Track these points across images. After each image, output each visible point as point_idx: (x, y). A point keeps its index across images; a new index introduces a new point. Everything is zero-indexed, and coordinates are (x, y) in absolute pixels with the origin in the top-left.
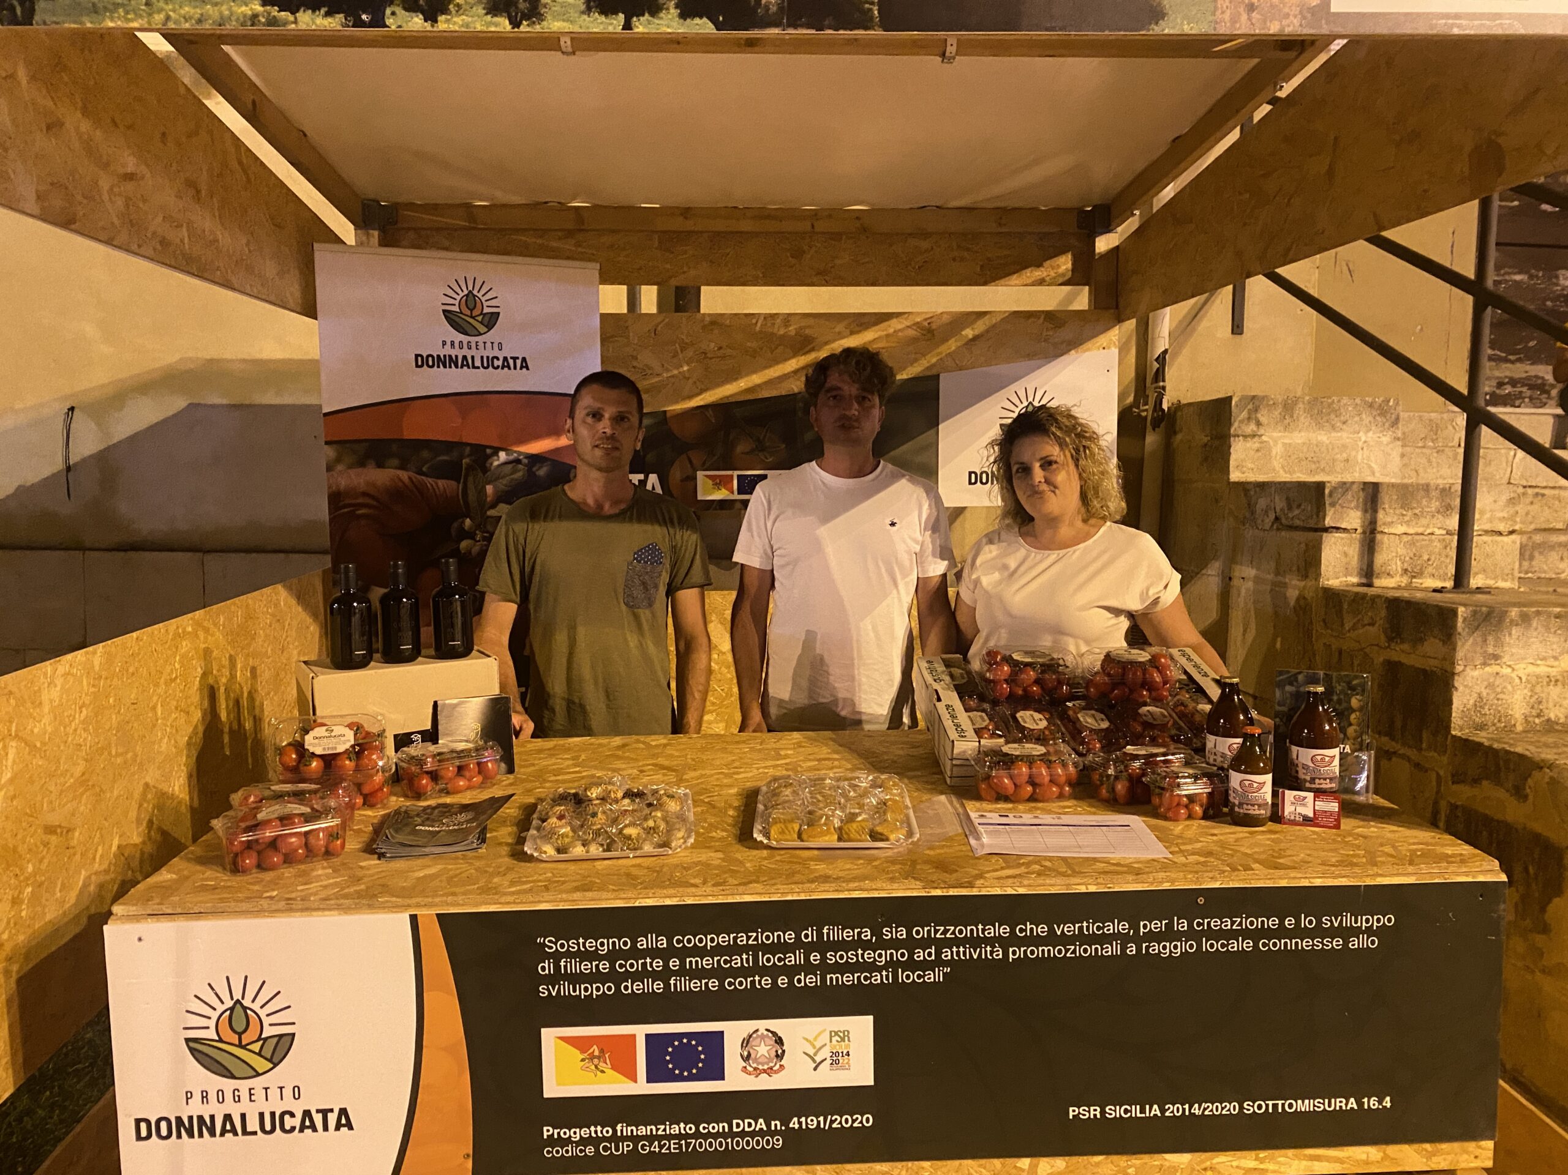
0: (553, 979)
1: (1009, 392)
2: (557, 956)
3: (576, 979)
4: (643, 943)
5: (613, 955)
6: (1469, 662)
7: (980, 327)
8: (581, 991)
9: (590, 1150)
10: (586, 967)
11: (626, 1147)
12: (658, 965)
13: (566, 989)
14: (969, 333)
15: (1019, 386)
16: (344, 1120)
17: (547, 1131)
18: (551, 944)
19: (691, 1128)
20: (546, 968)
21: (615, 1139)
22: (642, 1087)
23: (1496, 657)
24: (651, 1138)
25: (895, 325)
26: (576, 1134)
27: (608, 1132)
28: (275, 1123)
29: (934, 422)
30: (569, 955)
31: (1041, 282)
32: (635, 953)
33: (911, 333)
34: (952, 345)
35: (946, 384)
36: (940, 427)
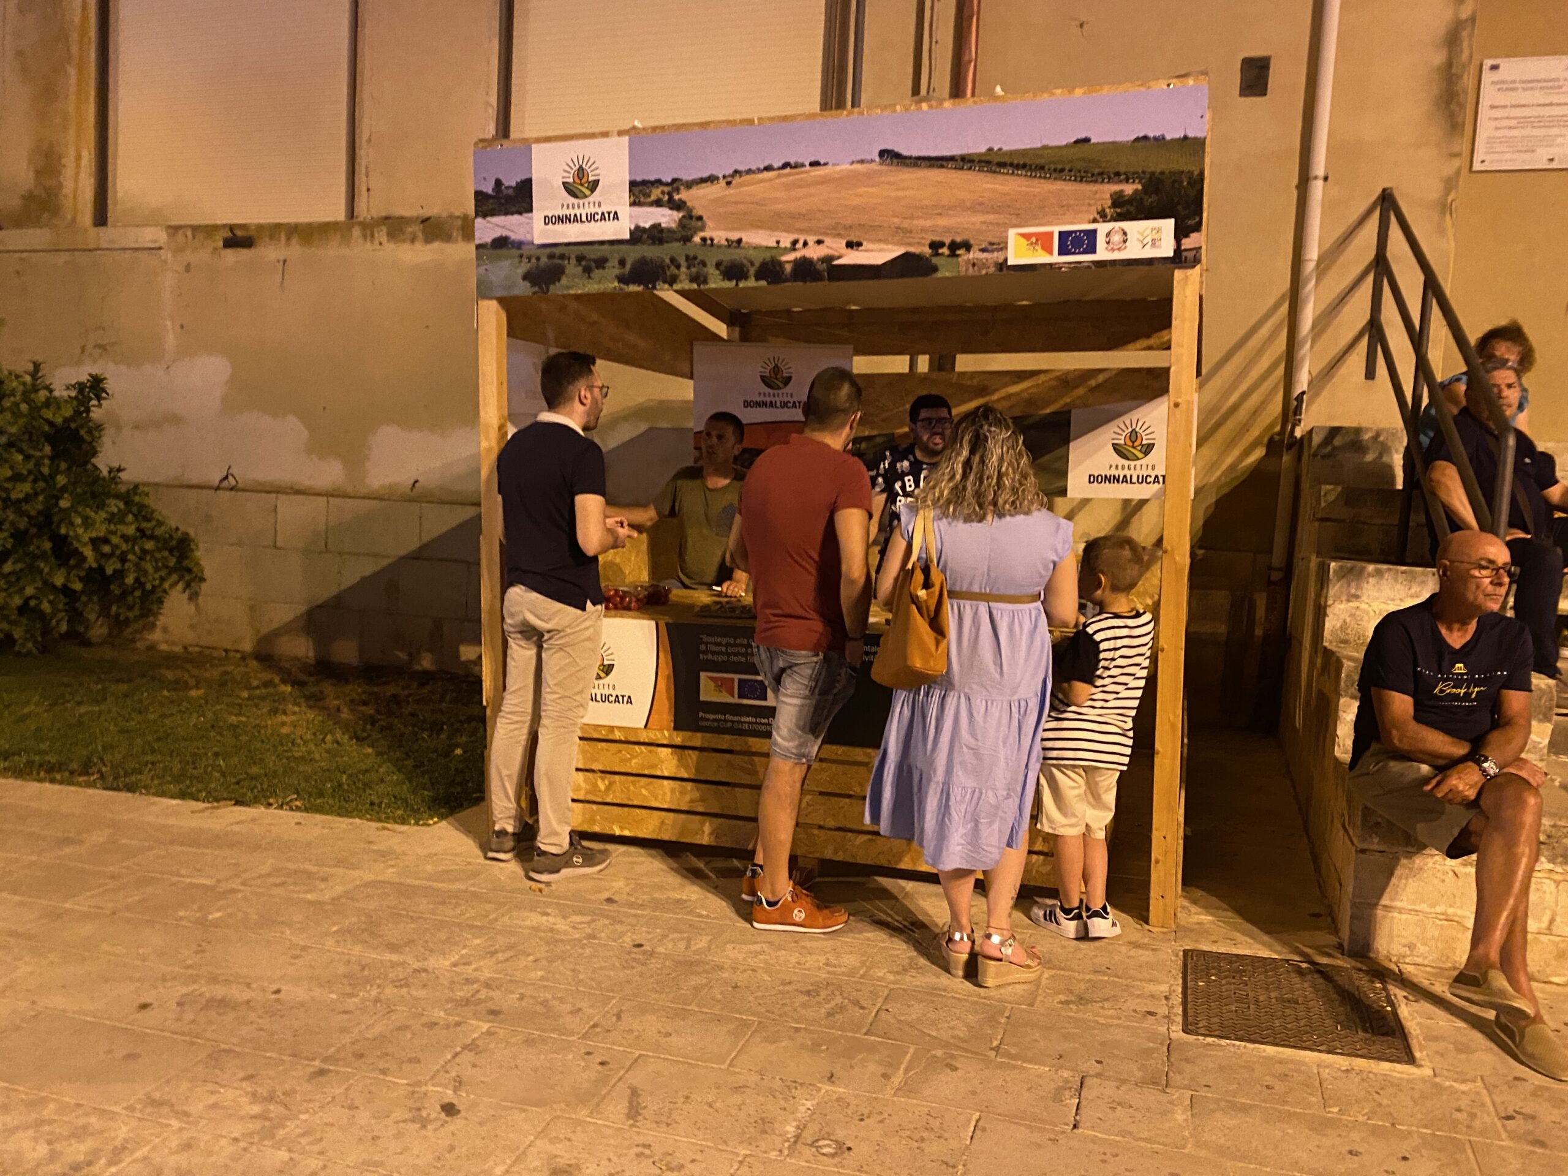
0: (706, 652)
1: (1119, 422)
2: (707, 644)
3: (714, 653)
4: (738, 641)
5: (727, 645)
6: (1337, 598)
7: (1101, 378)
8: (715, 658)
9: (716, 724)
10: (718, 649)
11: (729, 724)
12: (744, 650)
13: (710, 657)
14: (1093, 383)
15: (1126, 418)
16: (630, 701)
17: (701, 714)
18: (705, 638)
19: (754, 720)
20: (703, 647)
21: (725, 721)
22: (735, 700)
23: (1357, 597)
24: (739, 722)
25: (1043, 378)
26: (711, 717)
27: (722, 717)
28: (606, 698)
29: (1066, 441)
30: (711, 643)
31: (1150, 348)
32: (736, 645)
33: (1054, 383)
34: (1081, 391)
35: (1075, 415)
36: (1072, 445)
